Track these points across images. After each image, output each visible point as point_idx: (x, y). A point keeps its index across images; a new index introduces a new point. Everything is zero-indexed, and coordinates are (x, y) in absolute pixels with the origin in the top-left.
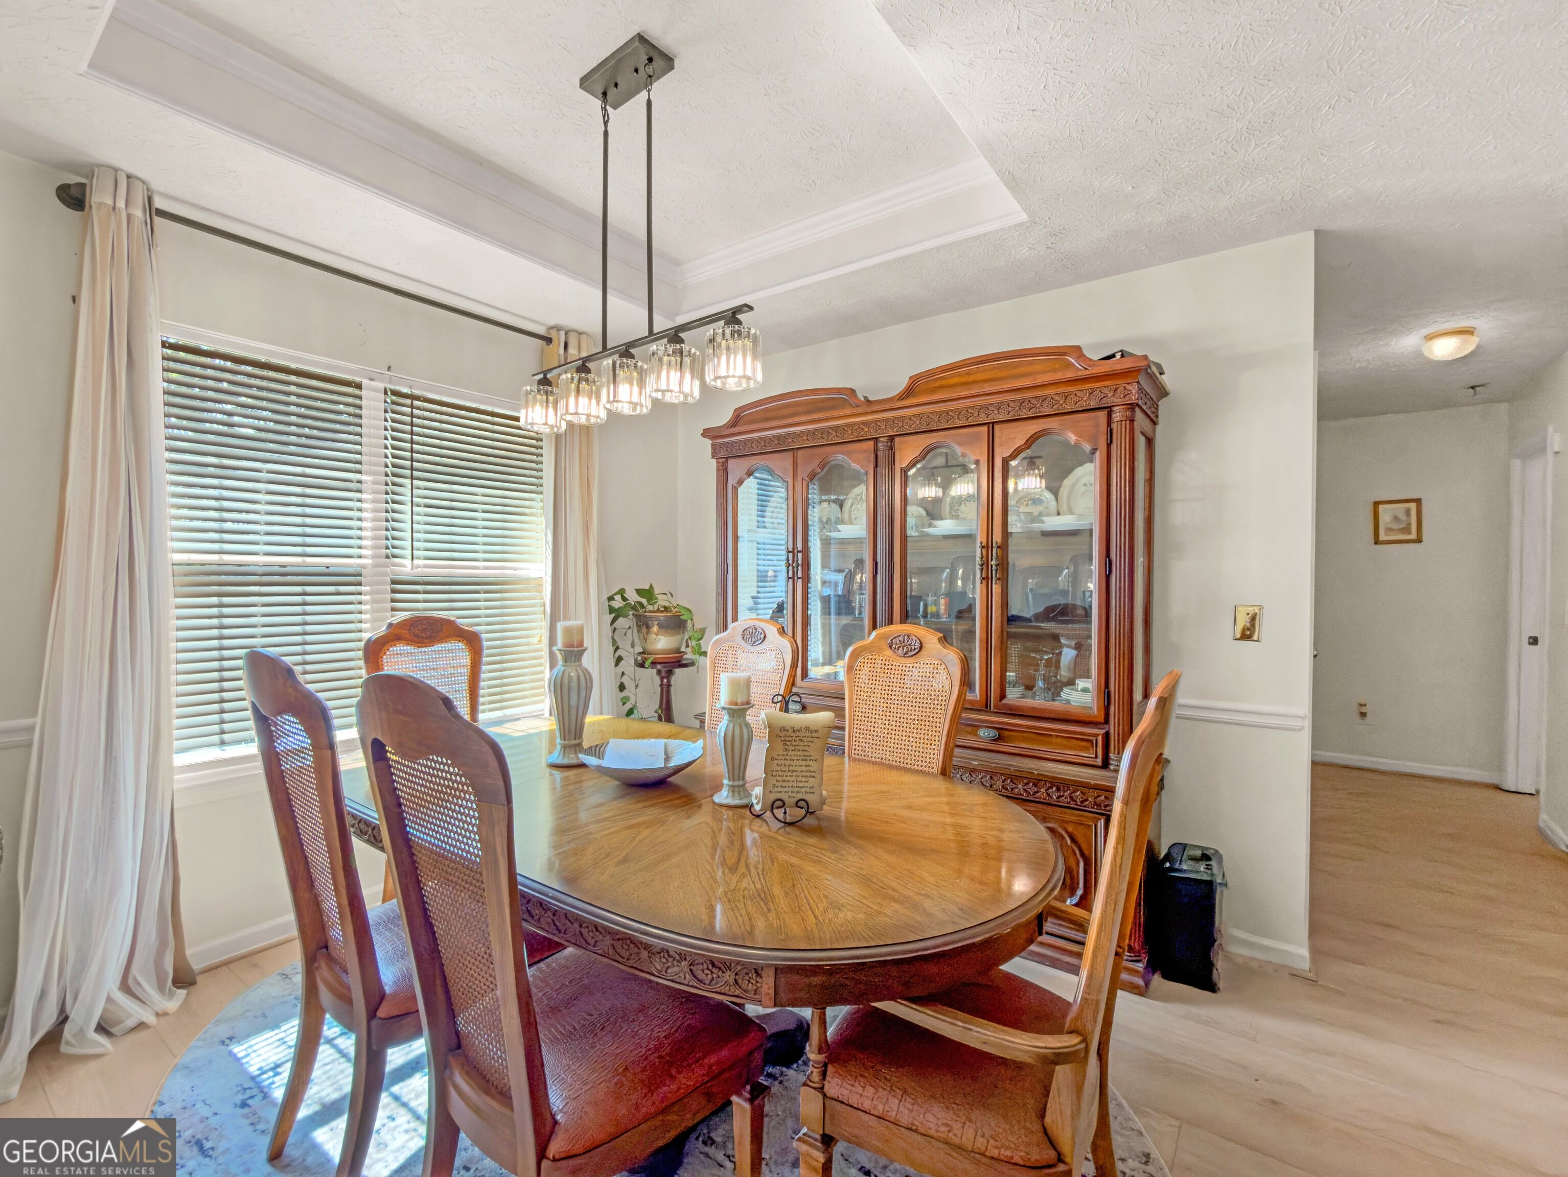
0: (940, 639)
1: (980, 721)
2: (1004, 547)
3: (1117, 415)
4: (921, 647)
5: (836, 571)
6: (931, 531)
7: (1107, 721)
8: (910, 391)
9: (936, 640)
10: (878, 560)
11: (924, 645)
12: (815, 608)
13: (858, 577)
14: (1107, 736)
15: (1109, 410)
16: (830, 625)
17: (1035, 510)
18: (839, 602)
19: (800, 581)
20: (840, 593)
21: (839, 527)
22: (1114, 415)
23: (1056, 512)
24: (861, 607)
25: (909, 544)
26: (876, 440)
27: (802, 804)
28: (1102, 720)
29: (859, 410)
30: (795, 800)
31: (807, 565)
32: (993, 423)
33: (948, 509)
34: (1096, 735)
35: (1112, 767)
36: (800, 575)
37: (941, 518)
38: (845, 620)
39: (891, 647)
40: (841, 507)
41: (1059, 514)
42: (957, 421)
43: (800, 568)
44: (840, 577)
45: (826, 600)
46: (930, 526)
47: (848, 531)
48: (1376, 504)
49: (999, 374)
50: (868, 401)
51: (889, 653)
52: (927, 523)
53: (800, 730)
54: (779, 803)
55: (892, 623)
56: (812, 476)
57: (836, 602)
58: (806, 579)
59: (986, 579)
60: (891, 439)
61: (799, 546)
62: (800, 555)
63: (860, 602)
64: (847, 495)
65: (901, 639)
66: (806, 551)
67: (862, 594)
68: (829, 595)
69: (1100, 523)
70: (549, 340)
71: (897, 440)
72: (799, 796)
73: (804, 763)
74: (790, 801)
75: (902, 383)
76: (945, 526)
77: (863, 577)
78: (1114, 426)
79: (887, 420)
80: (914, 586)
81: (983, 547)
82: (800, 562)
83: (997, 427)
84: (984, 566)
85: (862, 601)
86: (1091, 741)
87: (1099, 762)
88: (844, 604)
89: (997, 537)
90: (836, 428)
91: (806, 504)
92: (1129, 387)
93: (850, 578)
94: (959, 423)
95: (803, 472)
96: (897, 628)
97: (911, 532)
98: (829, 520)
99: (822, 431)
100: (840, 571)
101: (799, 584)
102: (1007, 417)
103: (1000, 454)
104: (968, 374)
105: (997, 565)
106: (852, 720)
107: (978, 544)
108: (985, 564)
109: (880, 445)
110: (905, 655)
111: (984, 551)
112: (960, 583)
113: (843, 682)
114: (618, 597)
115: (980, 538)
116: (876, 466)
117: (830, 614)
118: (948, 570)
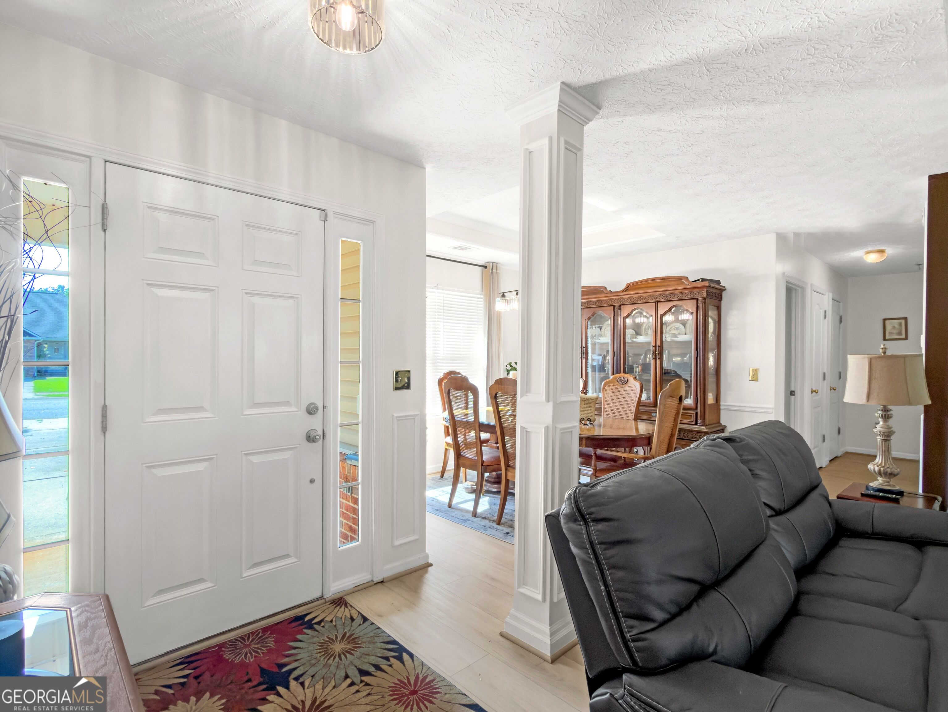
0: (634, 378)
1: (652, 410)
2: (661, 347)
3: (700, 302)
4: (628, 381)
5: (598, 355)
6: (635, 340)
7: (697, 408)
8: (627, 289)
9: (632, 378)
10: (615, 351)
11: (629, 380)
12: (590, 370)
13: (608, 358)
14: (697, 414)
15: (697, 300)
16: (595, 377)
17: (676, 332)
18: (600, 367)
19: (584, 359)
20: (600, 364)
21: (600, 338)
22: (699, 301)
23: (684, 334)
24: (609, 369)
25: (627, 345)
26: (614, 306)
27: (589, 420)
28: (695, 408)
29: (607, 295)
30: (587, 419)
31: (587, 353)
32: (657, 302)
33: (644, 330)
34: (693, 414)
35: (698, 424)
36: (584, 357)
37: (641, 335)
38: (603, 375)
39: (617, 381)
40: (601, 329)
41: (685, 334)
42: (644, 301)
43: (584, 354)
44: (600, 358)
45: (593, 367)
46: (636, 338)
47: (603, 340)
48: (885, 320)
49: (658, 284)
50: (611, 292)
51: (617, 383)
52: (634, 337)
53: (588, 399)
54: (582, 419)
55: (620, 373)
56: (589, 319)
57: (598, 367)
58: (587, 359)
59: (655, 358)
60: (620, 306)
61: (584, 346)
62: (584, 349)
63: (608, 367)
64: (603, 324)
65: (621, 378)
66: (586, 347)
67: (609, 364)
68: (596, 365)
69: (694, 339)
70: (486, 267)
71: (622, 306)
72: (588, 418)
73: (589, 408)
74: (586, 419)
75: (623, 287)
76: (641, 339)
77: (609, 358)
78: (699, 305)
79: (618, 299)
80: (630, 361)
81: (653, 347)
82: (584, 352)
83: (659, 304)
84: (654, 354)
85: (609, 367)
86: (691, 416)
87: (694, 423)
88: (602, 368)
89: (659, 343)
90: (598, 301)
91: (587, 328)
92: (703, 292)
93: (604, 358)
94: (645, 301)
95: (586, 317)
96: (622, 375)
97: (628, 340)
98: (595, 335)
99: (593, 302)
100: (600, 355)
101: (584, 360)
102: (663, 300)
103: (660, 312)
104: (648, 284)
105: (658, 353)
106: (604, 406)
107: (652, 346)
108: (654, 353)
109: (616, 308)
110: (623, 384)
111: (654, 348)
112: (648, 359)
113: (601, 398)
114: (509, 366)
115: (653, 343)
116: (614, 315)
117: (595, 371)
118: (644, 355)
